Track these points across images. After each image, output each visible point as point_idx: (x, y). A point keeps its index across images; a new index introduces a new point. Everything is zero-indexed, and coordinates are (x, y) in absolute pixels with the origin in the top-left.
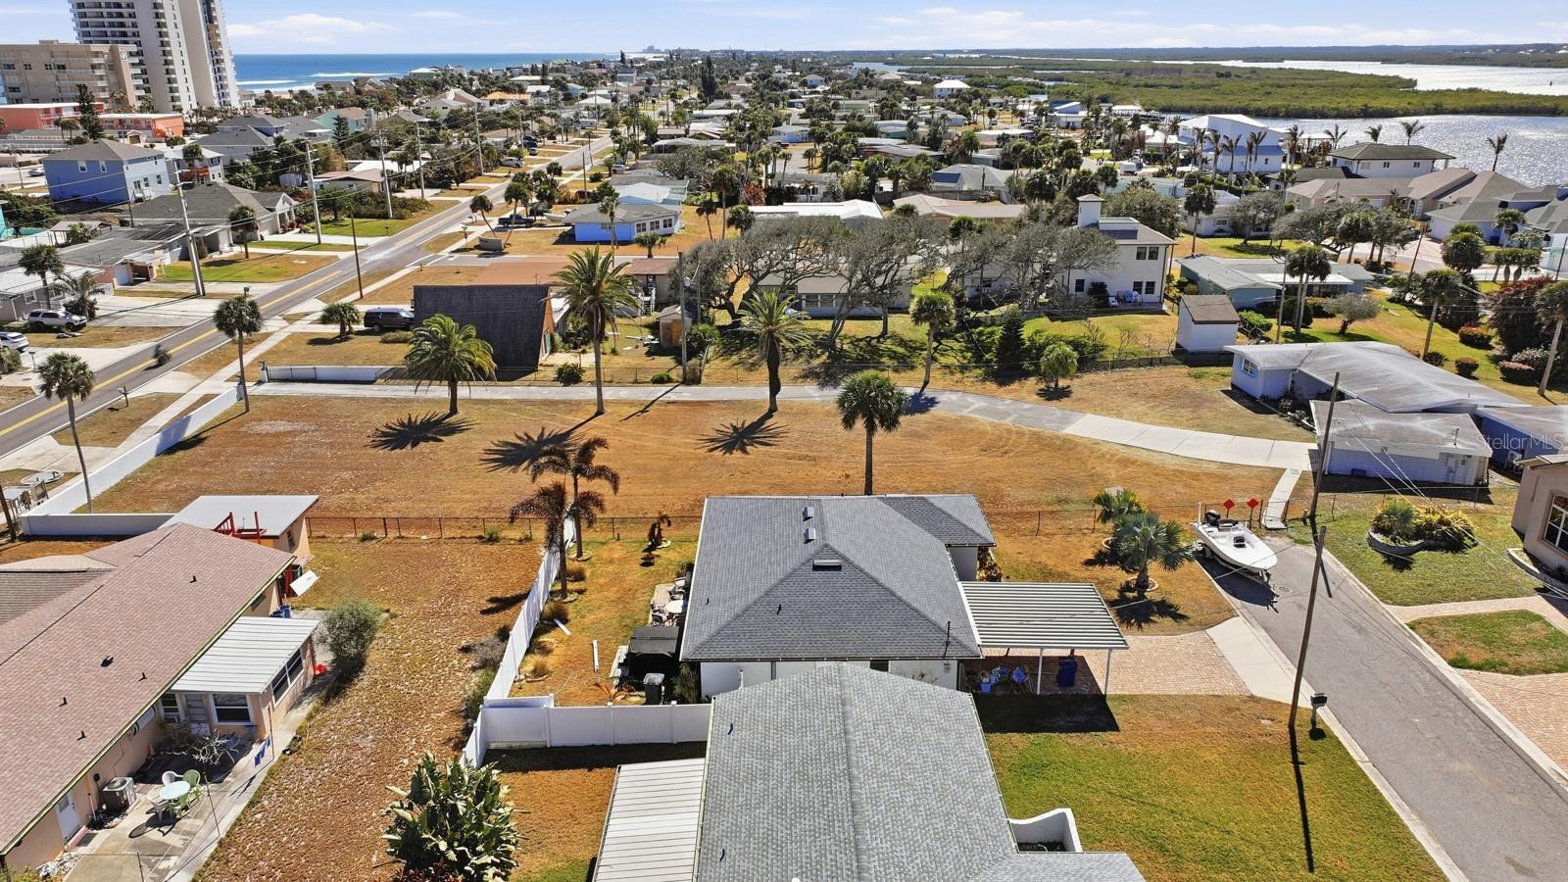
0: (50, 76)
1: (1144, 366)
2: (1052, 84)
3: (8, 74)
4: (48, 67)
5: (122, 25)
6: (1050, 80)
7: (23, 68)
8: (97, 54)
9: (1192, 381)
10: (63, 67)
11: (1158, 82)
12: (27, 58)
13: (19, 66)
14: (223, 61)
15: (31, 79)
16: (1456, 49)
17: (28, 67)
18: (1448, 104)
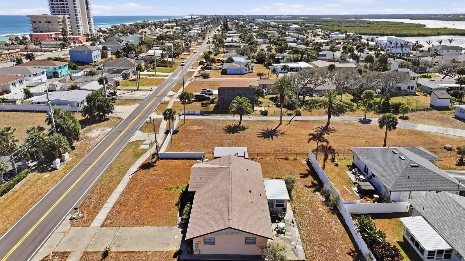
0: (46, 25)
1: (426, 110)
2: (320, 26)
3: (34, 24)
4: (45, 22)
5: (64, 10)
6: (319, 25)
7: (38, 22)
8: (59, 18)
9: (443, 115)
10: (50, 22)
11: (351, 25)
12: (40, 19)
13: (37, 22)
14: (91, 20)
15: (40, 26)
16: (429, 15)
17: (40, 22)
18: (442, 32)
